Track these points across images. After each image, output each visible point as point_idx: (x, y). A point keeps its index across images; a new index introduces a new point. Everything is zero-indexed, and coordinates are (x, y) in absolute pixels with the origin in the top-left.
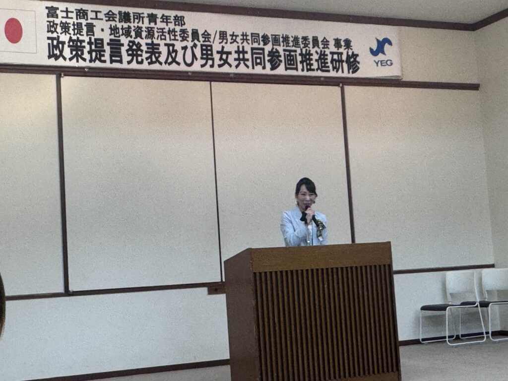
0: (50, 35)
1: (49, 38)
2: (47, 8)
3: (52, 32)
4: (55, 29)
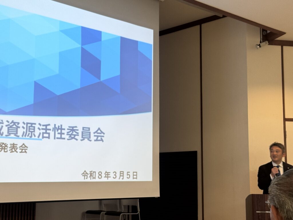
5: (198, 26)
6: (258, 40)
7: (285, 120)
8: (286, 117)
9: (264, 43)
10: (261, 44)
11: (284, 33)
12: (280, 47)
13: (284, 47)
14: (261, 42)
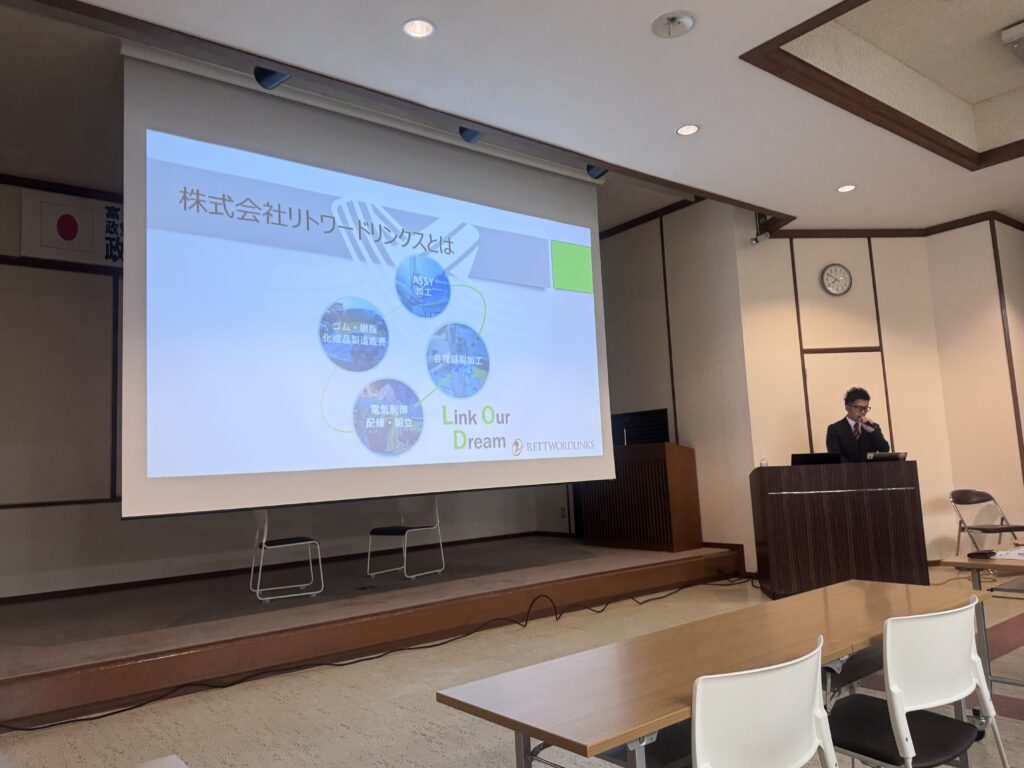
0: (108, 235)
1: (107, 239)
2: (107, 208)
3: (112, 233)
4: (115, 230)
5: (658, 220)
6: (753, 233)
7: (803, 352)
8: (805, 347)
9: (763, 236)
10: (759, 238)
11: (793, 218)
12: (787, 241)
13: (795, 241)
14: (757, 235)
